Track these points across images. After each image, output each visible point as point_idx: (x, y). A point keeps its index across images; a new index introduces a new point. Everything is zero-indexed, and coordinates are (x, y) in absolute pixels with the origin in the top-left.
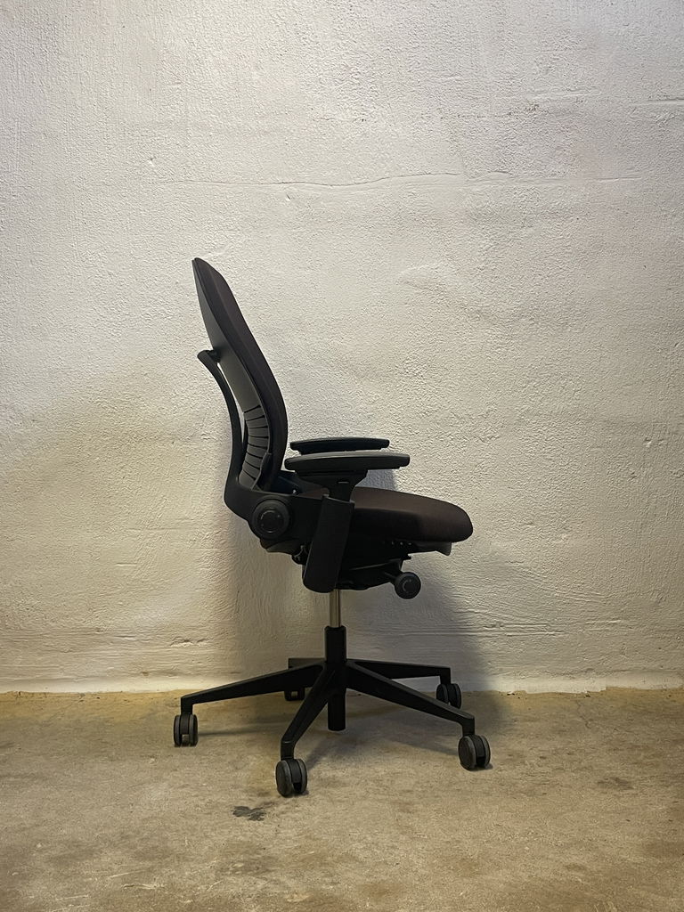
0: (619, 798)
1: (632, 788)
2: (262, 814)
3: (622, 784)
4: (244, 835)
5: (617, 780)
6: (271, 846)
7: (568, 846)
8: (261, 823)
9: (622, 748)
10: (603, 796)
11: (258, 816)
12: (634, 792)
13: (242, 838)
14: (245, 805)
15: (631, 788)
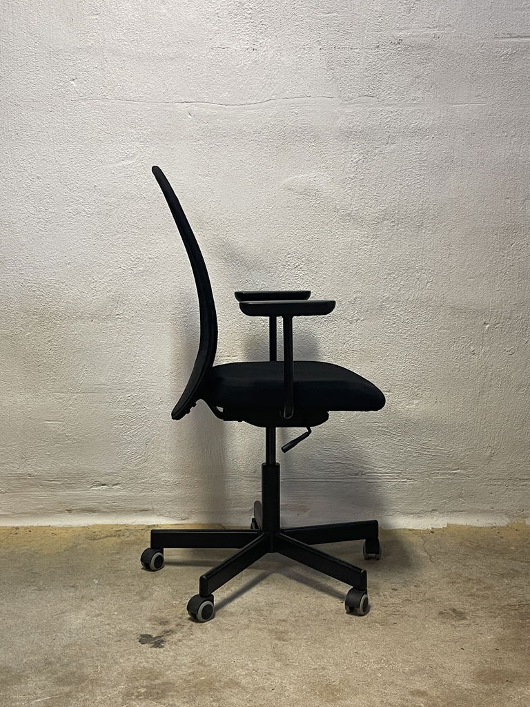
0: (455, 628)
1: (466, 619)
2: (162, 641)
3: (459, 615)
4: (147, 662)
5: (454, 610)
6: (170, 672)
7: (413, 673)
8: (162, 650)
9: (459, 581)
10: (442, 627)
11: (159, 644)
12: (467, 622)
13: (145, 664)
14: (149, 633)
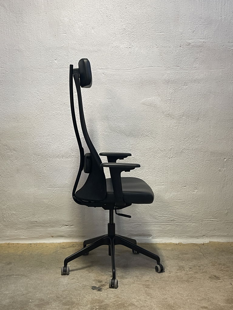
0: (216, 283)
2: (101, 289)
3: (217, 278)
5: (215, 276)
6: (106, 300)
7: (201, 300)
8: (101, 292)
9: (216, 264)
10: (211, 283)
13: (96, 298)
14: (95, 286)
15: (220, 279)
